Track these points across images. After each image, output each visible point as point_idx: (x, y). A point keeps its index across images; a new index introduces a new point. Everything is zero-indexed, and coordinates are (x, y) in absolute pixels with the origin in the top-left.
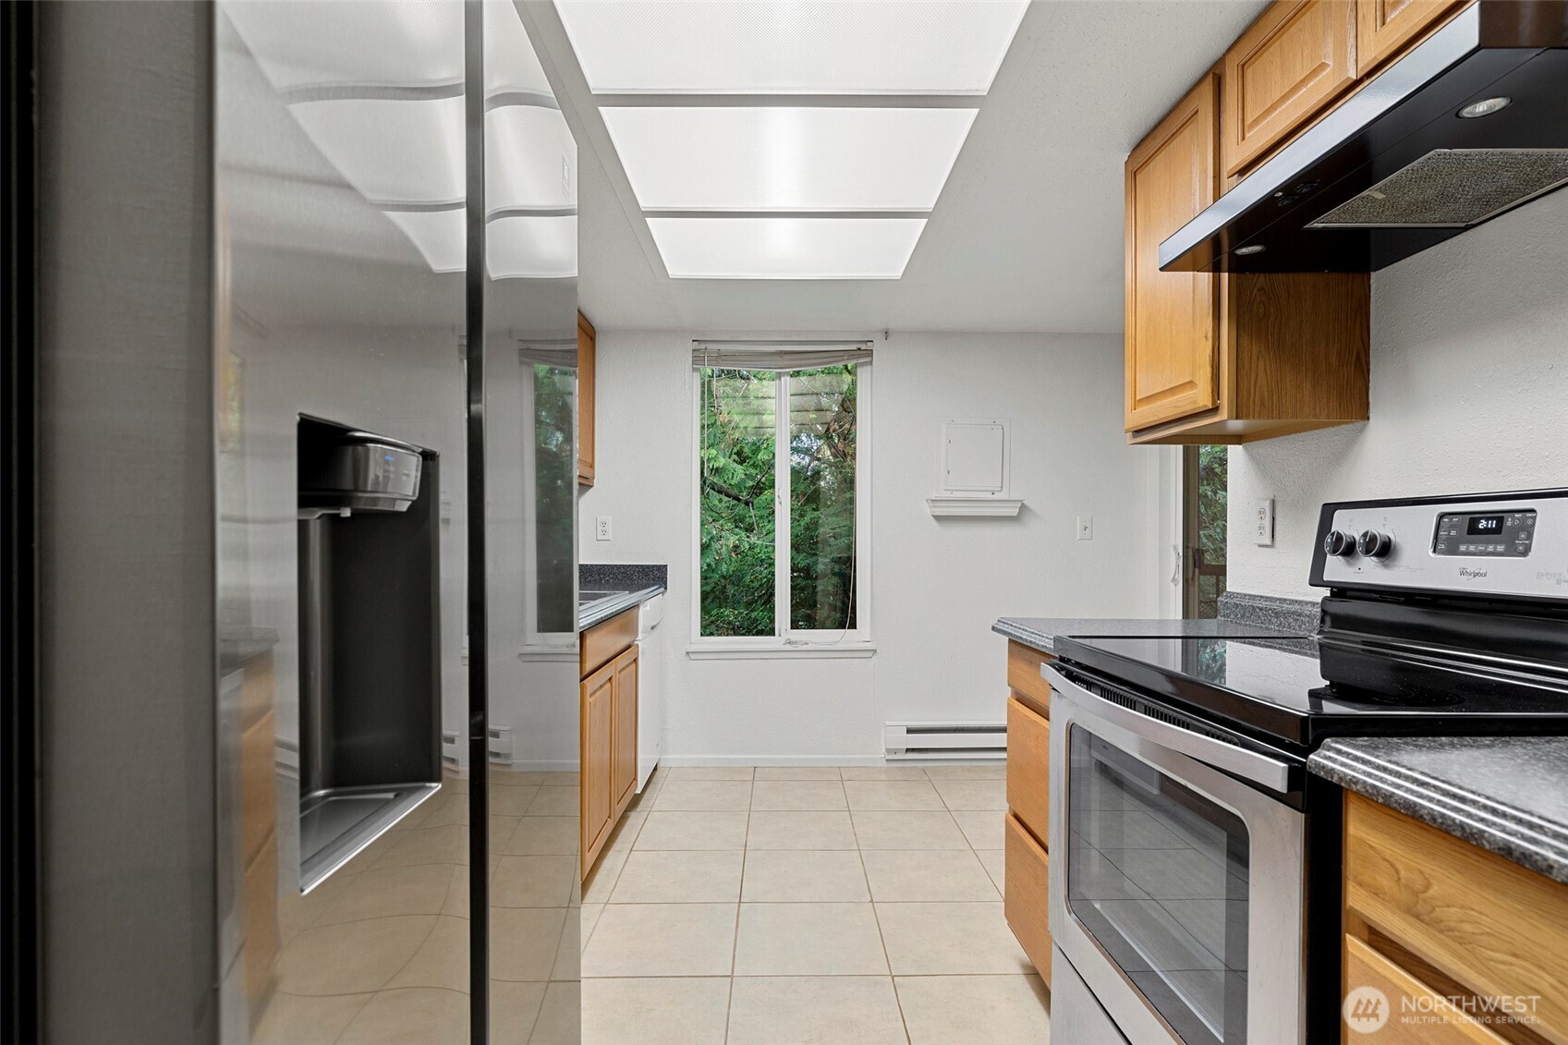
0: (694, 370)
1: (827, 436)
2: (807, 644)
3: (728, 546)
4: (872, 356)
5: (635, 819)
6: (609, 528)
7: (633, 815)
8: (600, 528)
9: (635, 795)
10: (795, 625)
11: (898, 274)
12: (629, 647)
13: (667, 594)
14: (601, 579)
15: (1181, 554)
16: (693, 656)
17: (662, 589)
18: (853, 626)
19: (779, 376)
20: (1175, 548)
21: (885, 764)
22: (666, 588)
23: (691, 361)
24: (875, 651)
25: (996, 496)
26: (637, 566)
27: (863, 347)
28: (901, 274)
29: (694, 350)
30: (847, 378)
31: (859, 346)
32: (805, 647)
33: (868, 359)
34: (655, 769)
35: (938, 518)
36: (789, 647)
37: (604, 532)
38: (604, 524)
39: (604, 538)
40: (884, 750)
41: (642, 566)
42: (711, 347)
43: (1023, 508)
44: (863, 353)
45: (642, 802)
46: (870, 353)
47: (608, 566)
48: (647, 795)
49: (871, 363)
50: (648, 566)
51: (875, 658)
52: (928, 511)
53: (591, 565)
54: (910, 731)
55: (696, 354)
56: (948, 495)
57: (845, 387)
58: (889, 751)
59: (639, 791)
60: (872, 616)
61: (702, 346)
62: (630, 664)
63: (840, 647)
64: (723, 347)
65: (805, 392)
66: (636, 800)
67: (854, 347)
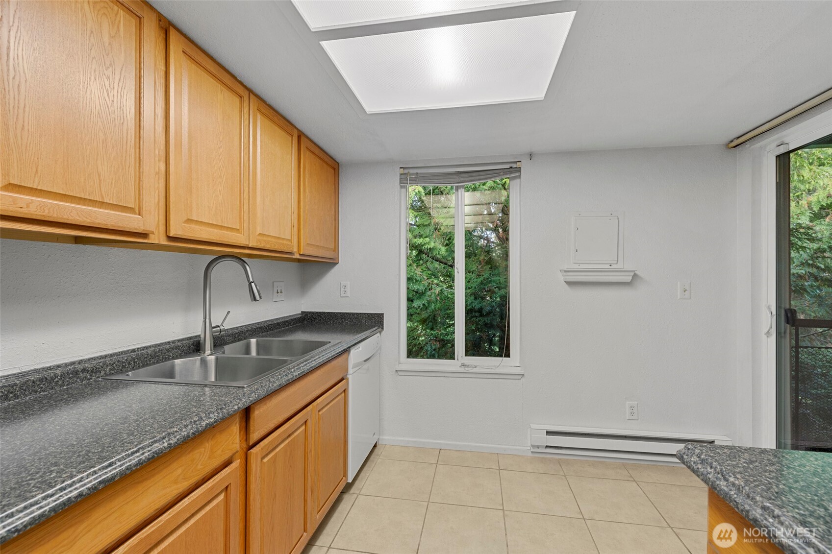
0: (401, 187)
1: (495, 230)
2: (476, 367)
3: (435, 293)
4: (520, 172)
5: (348, 499)
6: (348, 289)
7: (346, 497)
8: (342, 289)
9: (348, 483)
10: (467, 354)
11: (540, 95)
12: (342, 380)
13: (383, 333)
14: (342, 322)
15: (774, 313)
16: (400, 373)
17: (380, 329)
18: (508, 355)
19: (457, 188)
20: (769, 308)
21: (530, 454)
22: (383, 329)
23: (399, 181)
24: (523, 375)
25: (614, 267)
26: (365, 314)
27: (514, 166)
28: (544, 96)
29: (401, 174)
30: (504, 193)
31: (511, 165)
32: (475, 370)
33: (517, 174)
34: (375, 446)
35: (569, 283)
36: (463, 370)
37: (345, 292)
38: (345, 287)
39: (344, 295)
40: (529, 445)
41: (368, 314)
42: (412, 171)
43: (635, 276)
44: (514, 170)
45: (353, 490)
46: (519, 170)
47: (347, 313)
48: (357, 482)
49: (519, 177)
50: (371, 314)
51: (523, 379)
52: (561, 278)
53: (337, 313)
54: (549, 433)
55: (403, 176)
56: (576, 267)
57: (503, 199)
58: (533, 446)
59: (350, 481)
60: (521, 350)
61: (406, 171)
62: (341, 393)
63: (497, 371)
64: (419, 171)
65: (479, 203)
66: (349, 487)
67: (508, 166)
